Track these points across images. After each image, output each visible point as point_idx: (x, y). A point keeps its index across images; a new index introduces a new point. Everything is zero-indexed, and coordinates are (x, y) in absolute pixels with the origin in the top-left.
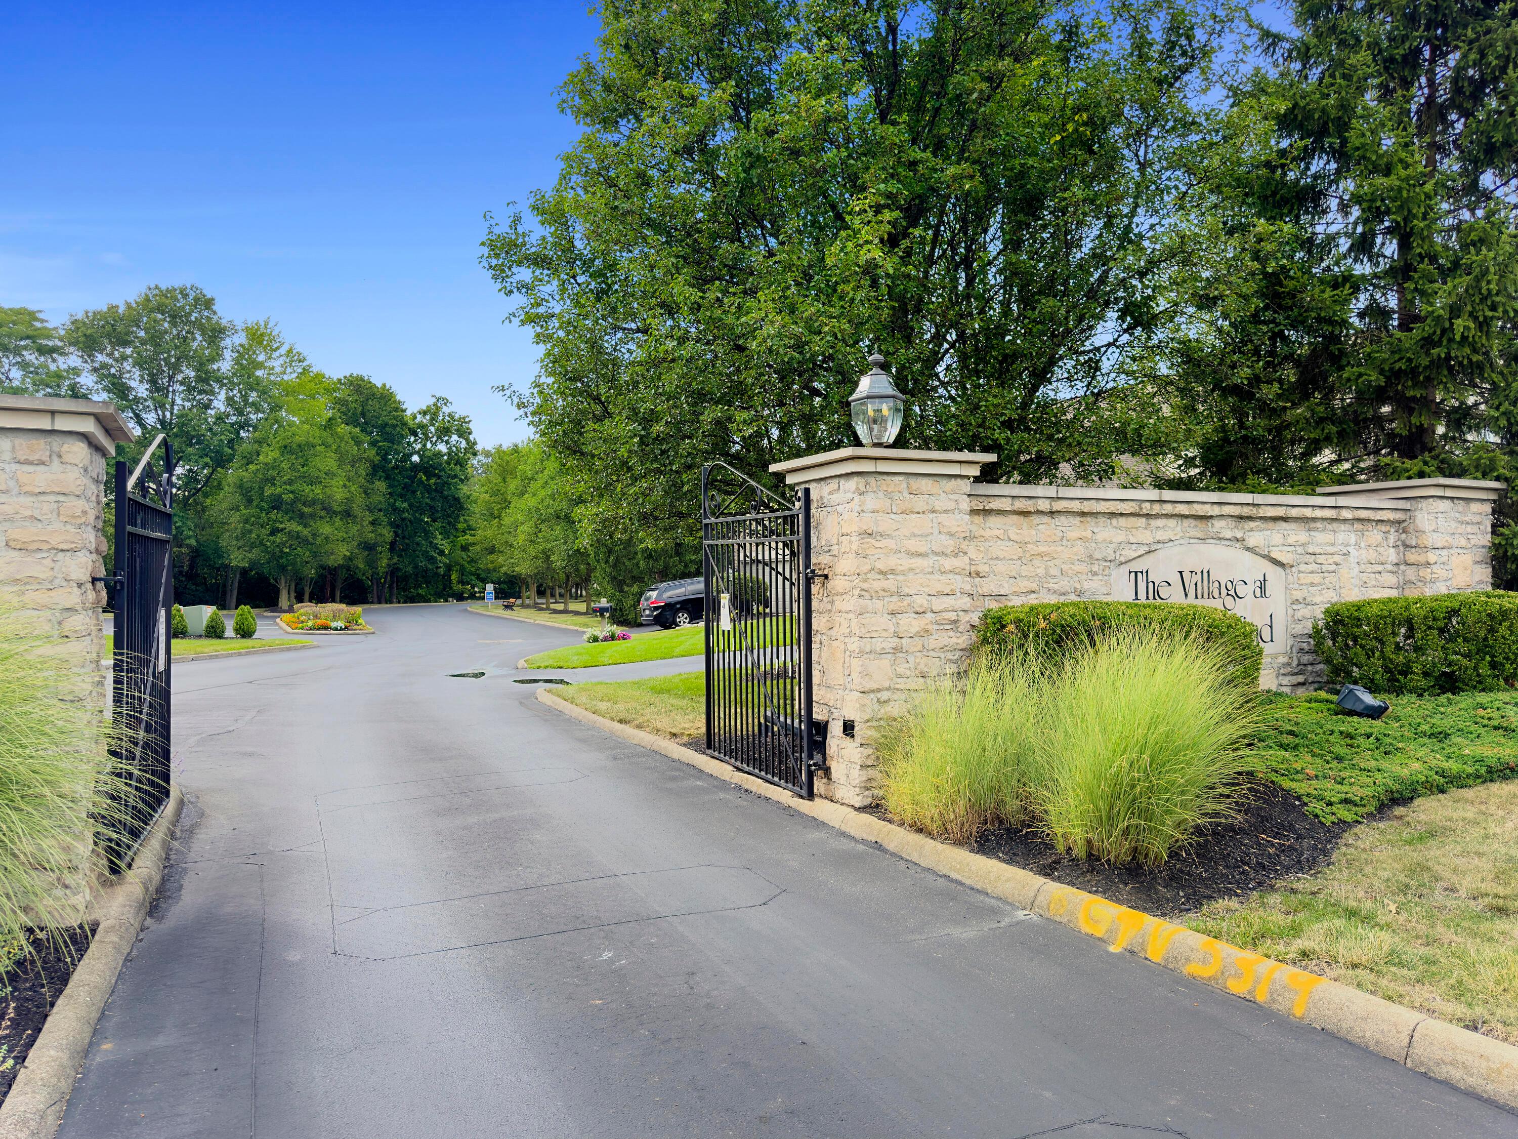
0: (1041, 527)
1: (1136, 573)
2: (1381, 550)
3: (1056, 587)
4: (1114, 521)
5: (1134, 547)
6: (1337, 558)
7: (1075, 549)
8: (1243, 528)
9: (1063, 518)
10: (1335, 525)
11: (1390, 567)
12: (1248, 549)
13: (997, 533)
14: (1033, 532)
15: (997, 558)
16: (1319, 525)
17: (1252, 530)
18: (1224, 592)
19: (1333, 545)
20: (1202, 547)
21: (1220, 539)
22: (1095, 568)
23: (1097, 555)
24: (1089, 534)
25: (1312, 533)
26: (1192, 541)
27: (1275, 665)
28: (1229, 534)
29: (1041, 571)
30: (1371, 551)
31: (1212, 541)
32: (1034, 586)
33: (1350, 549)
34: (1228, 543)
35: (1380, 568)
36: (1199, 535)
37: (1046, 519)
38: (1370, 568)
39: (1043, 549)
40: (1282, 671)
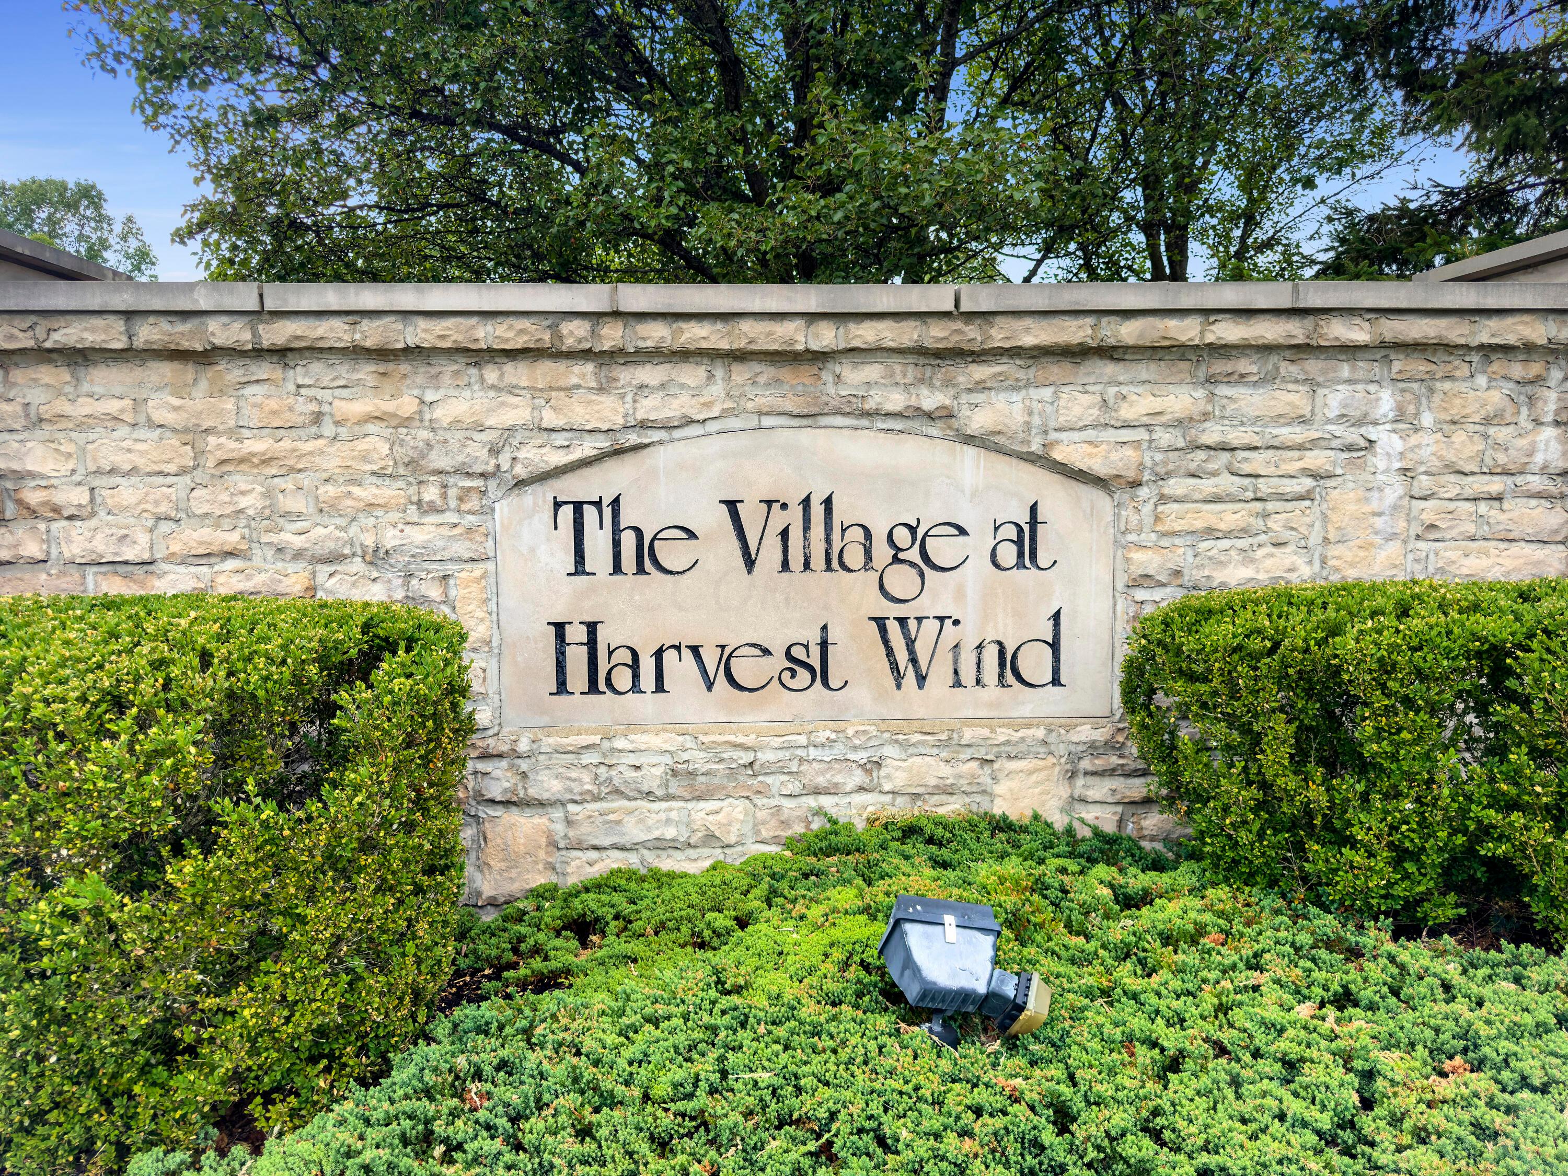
0: (249, 390)
1: (578, 507)
2: (1500, 433)
3: (298, 542)
4: (491, 374)
5: (560, 439)
6: (1316, 459)
7: (361, 445)
8: (948, 383)
9: (317, 367)
10: (1313, 366)
11: (1536, 482)
12: (969, 440)
13: (113, 406)
14: (229, 405)
15: (112, 471)
16: (1244, 365)
17: (980, 387)
18: (882, 553)
19: (1303, 421)
20: (806, 437)
21: (869, 414)
22: (431, 494)
23: (438, 460)
24: (407, 405)
25: (1223, 390)
26: (767, 421)
27: (1062, 749)
28: (896, 401)
29: (251, 502)
30: (1459, 437)
31: (839, 420)
32: (232, 539)
33: (1372, 433)
34: (898, 425)
35: (1495, 485)
36: (788, 405)
37: (263, 370)
38: (1452, 486)
39: (258, 445)
40: (1086, 764)
